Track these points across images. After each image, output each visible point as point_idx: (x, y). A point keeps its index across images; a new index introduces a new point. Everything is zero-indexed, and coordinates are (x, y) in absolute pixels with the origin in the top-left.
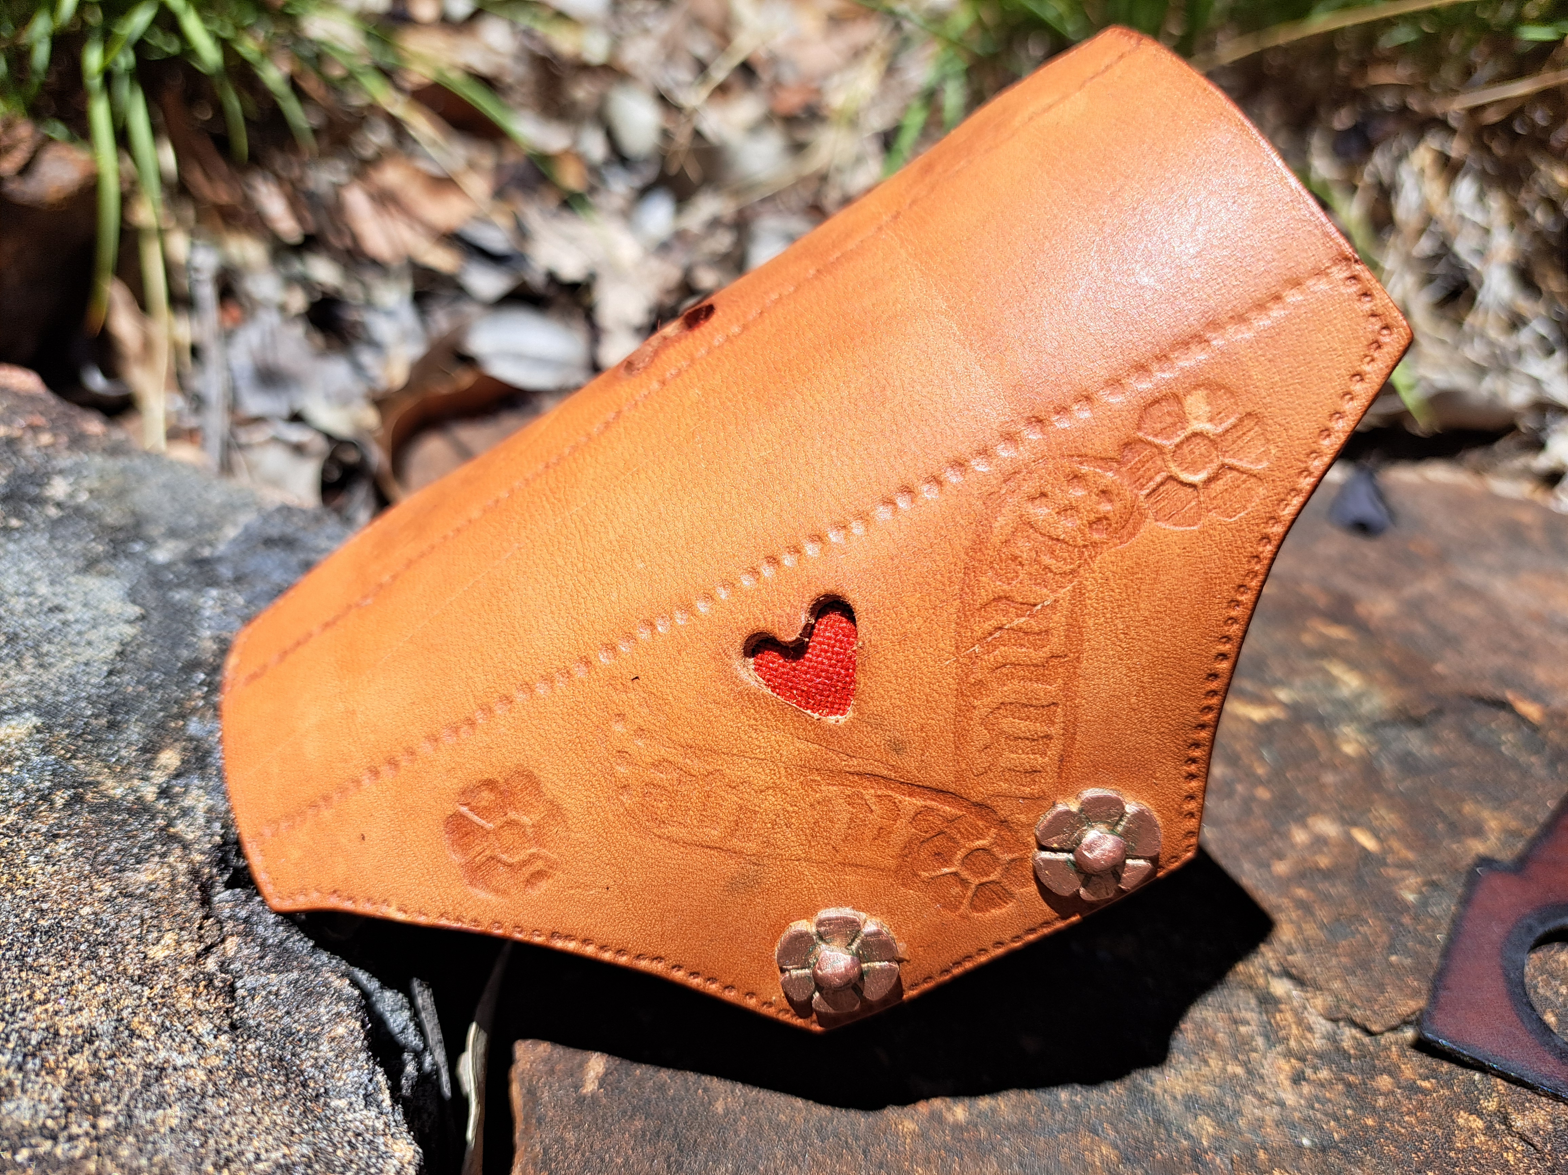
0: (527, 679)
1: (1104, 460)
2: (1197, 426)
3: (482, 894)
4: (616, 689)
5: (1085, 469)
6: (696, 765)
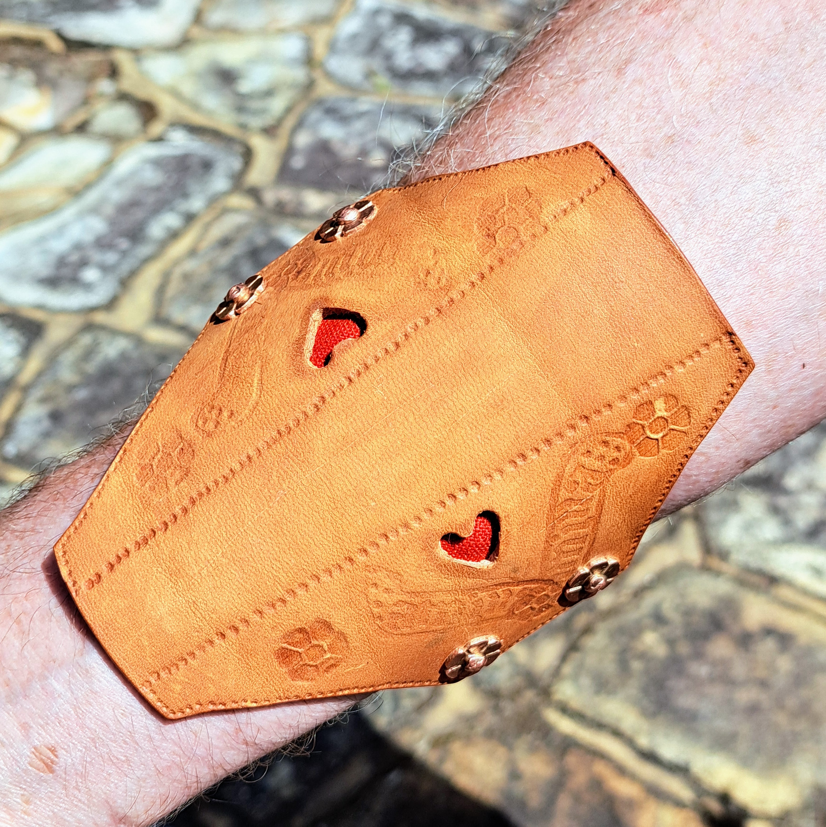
1: (618, 434)
2: (659, 414)
3: (300, 683)
4: (370, 572)
5: (608, 439)
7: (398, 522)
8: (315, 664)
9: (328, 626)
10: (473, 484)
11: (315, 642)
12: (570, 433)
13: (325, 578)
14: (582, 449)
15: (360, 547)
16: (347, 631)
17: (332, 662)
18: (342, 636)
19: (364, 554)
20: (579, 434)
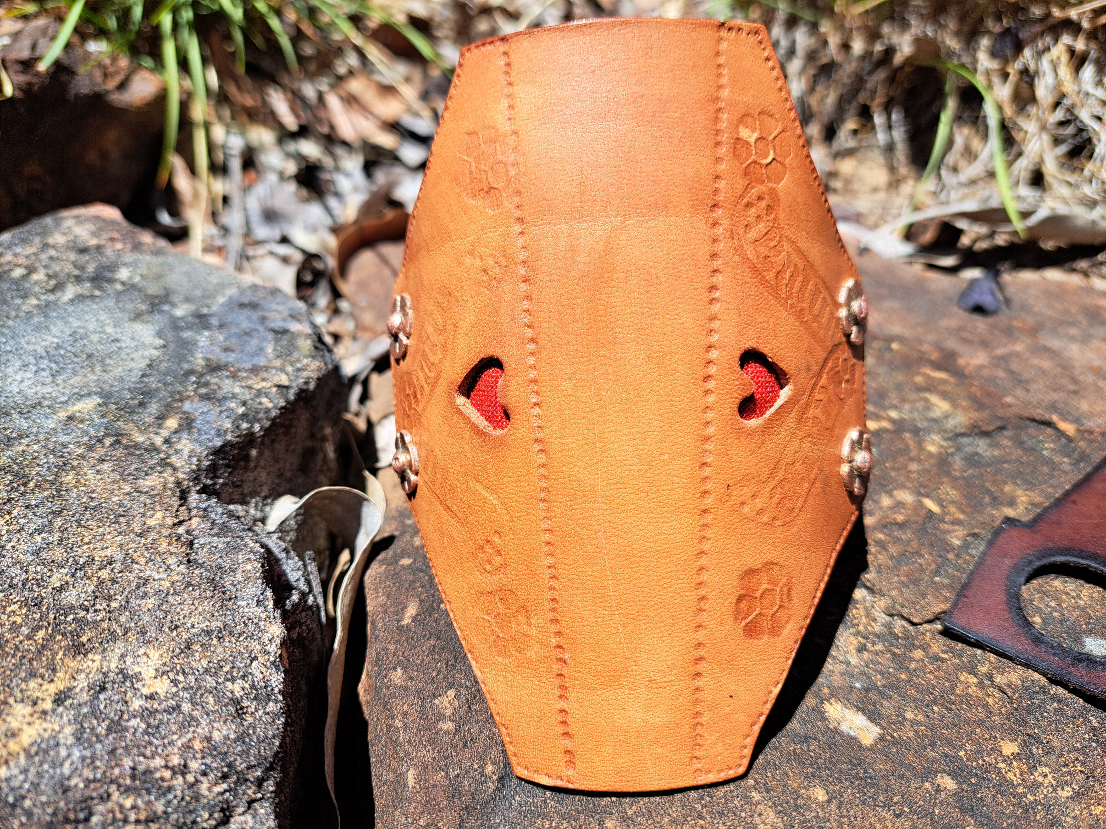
0: (695, 553)
1: (747, 188)
2: (752, 140)
3: (786, 632)
4: (727, 501)
5: (745, 200)
6: (780, 475)
7: (698, 444)
8: (777, 607)
9: (750, 572)
10: (708, 352)
11: (758, 594)
12: (719, 231)
13: (706, 546)
14: (741, 230)
15: (699, 495)
16: (768, 556)
17: (785, 589)
18: (769, 564)
19: (708, 496)
20: (726, 222)
